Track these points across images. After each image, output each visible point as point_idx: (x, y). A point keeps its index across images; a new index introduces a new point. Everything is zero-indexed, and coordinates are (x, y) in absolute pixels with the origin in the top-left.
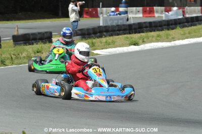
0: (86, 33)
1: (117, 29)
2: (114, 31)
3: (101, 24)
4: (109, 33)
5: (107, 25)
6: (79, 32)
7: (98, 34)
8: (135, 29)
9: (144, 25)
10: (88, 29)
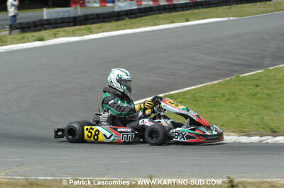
0: (26, 26)
1: (60, 21)
2: (56, 23)
3: (45, 18)
4: (51, 26)
5: (50, 18)
6: (18, 26)
7: (39, 28)
8: (81, 21)
9: (91, 17)
10: (28, 23)
